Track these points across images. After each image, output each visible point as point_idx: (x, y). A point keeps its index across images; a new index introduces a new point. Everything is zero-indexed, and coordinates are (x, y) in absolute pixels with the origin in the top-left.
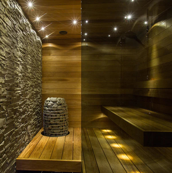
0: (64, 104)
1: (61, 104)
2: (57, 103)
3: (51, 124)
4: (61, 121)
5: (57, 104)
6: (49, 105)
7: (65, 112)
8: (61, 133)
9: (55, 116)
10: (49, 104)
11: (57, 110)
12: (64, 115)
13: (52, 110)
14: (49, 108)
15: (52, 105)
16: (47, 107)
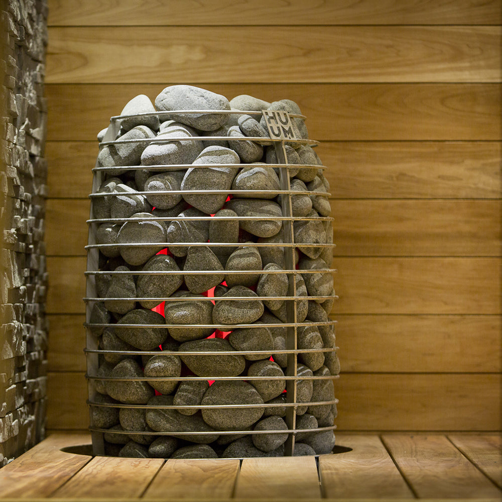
0: (295, 147)
1: (266, 152)
2: (235, 134)
3: (169, 341)
4: (268, 313)
5: (227, 144)
6: (153, 160)
7: (313, 234)
8: (274, 431)
9: (215, 261)
10: (150, 151)
11: (231, 202)
12: (303, 259)
13: (183, 205)
14: (157, 186)
15: (186, 153)
16: (127, 178)
